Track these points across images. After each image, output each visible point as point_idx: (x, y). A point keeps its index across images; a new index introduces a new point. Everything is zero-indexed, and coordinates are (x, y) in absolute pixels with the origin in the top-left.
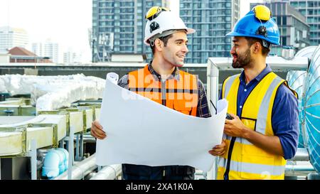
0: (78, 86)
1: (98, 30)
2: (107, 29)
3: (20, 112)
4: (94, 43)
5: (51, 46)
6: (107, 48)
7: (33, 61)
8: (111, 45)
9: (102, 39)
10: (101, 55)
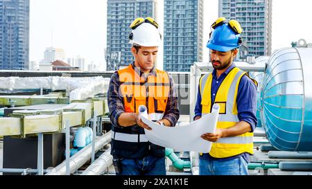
0: (98, 83)
1: (110, 50)
2: (116, 49)
3: (59, 101)
4: (108, 59)
5: (80, 60)
6: (116, 62)
7: (68, 69)
8: (119, 59)
9: (114, 55)
10: (113, 66)
